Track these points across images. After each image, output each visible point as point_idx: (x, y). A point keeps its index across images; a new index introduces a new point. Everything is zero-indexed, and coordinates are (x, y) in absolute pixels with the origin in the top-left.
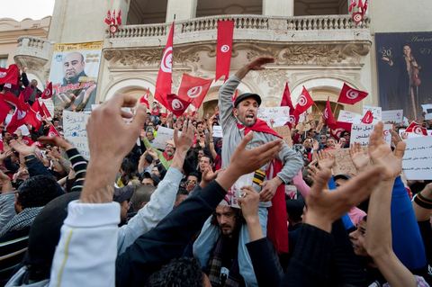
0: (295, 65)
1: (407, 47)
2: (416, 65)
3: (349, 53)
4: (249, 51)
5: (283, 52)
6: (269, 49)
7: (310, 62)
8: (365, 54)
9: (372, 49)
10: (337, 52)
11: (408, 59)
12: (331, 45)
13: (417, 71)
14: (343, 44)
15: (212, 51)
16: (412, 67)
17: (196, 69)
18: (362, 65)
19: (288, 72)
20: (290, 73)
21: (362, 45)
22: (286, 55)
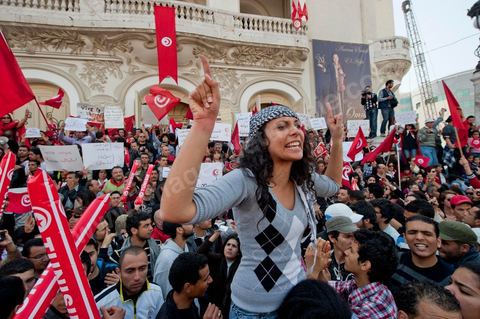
0: (243, 65)
1: (336, 56)
2: (342, 72)
3: (291, 58)
4: (195, 46)
5: (232, 51)
6: (217, 46)
7: (258, 64)
8: (304, 60)
9: (310, 56)
10: (281, 56)
11: (337, 66)
12: (276, 49)
13: (343, 79)
14: (286, 49)
15: (150, 42)
16: (339, 75)
17: (129, 62)
18: (303, 70)
19: (237, 72)
20: (239, 74)
21: (301, 52)
22: (234, 55)
